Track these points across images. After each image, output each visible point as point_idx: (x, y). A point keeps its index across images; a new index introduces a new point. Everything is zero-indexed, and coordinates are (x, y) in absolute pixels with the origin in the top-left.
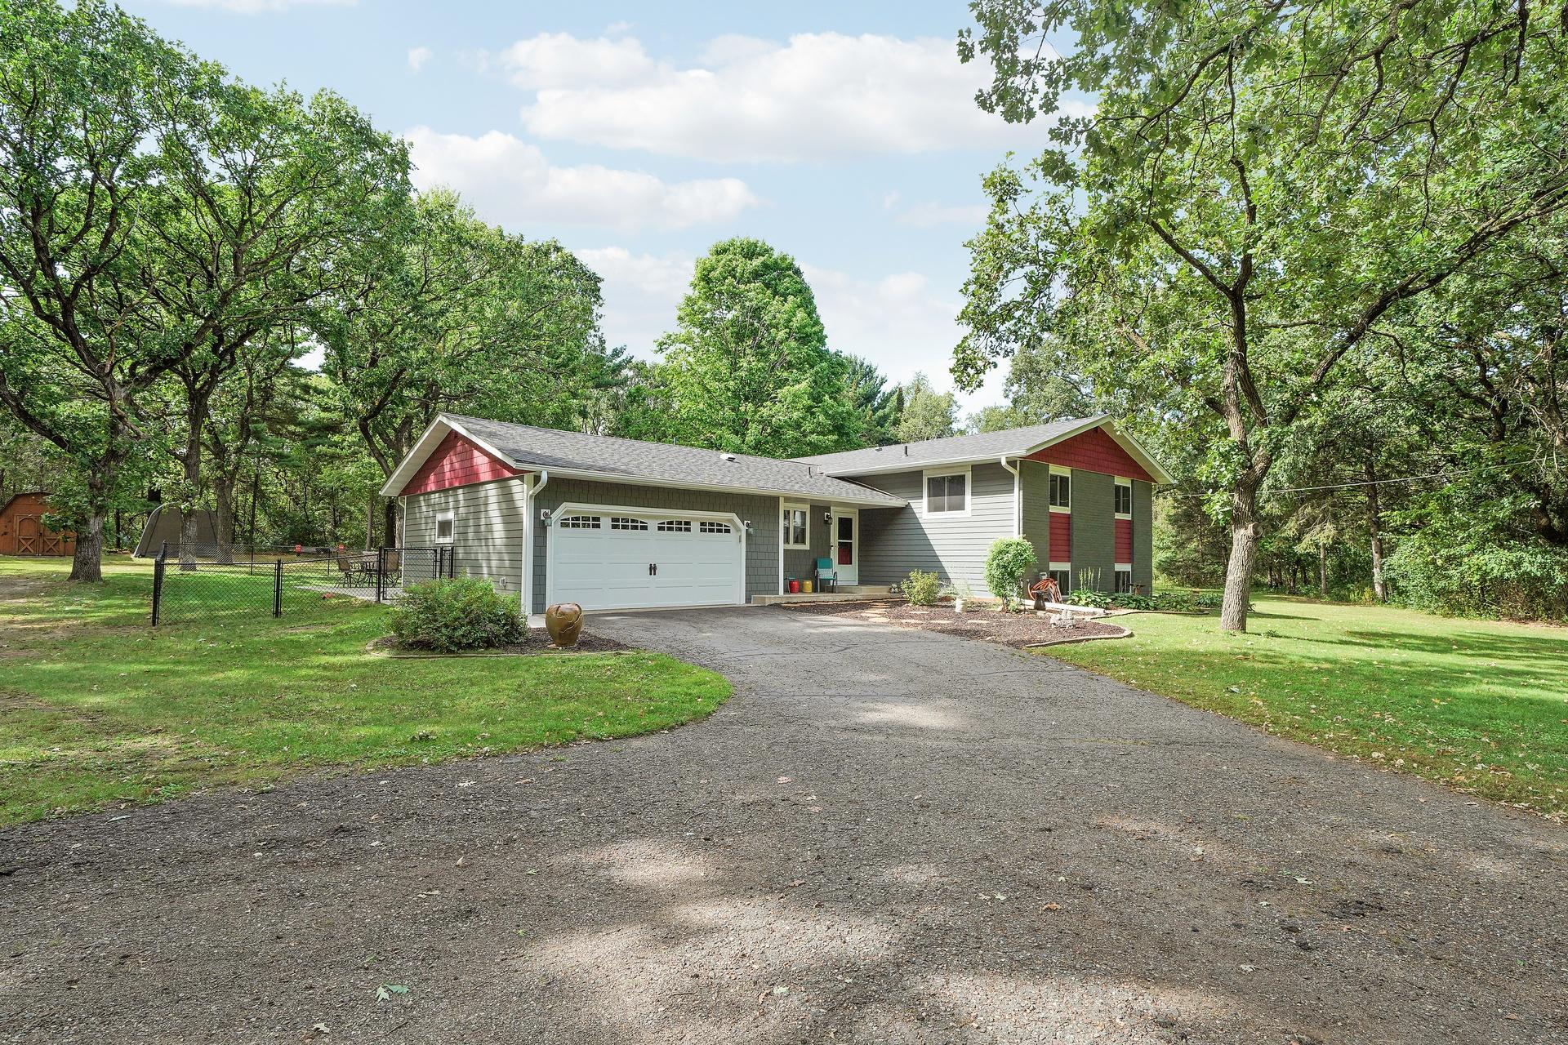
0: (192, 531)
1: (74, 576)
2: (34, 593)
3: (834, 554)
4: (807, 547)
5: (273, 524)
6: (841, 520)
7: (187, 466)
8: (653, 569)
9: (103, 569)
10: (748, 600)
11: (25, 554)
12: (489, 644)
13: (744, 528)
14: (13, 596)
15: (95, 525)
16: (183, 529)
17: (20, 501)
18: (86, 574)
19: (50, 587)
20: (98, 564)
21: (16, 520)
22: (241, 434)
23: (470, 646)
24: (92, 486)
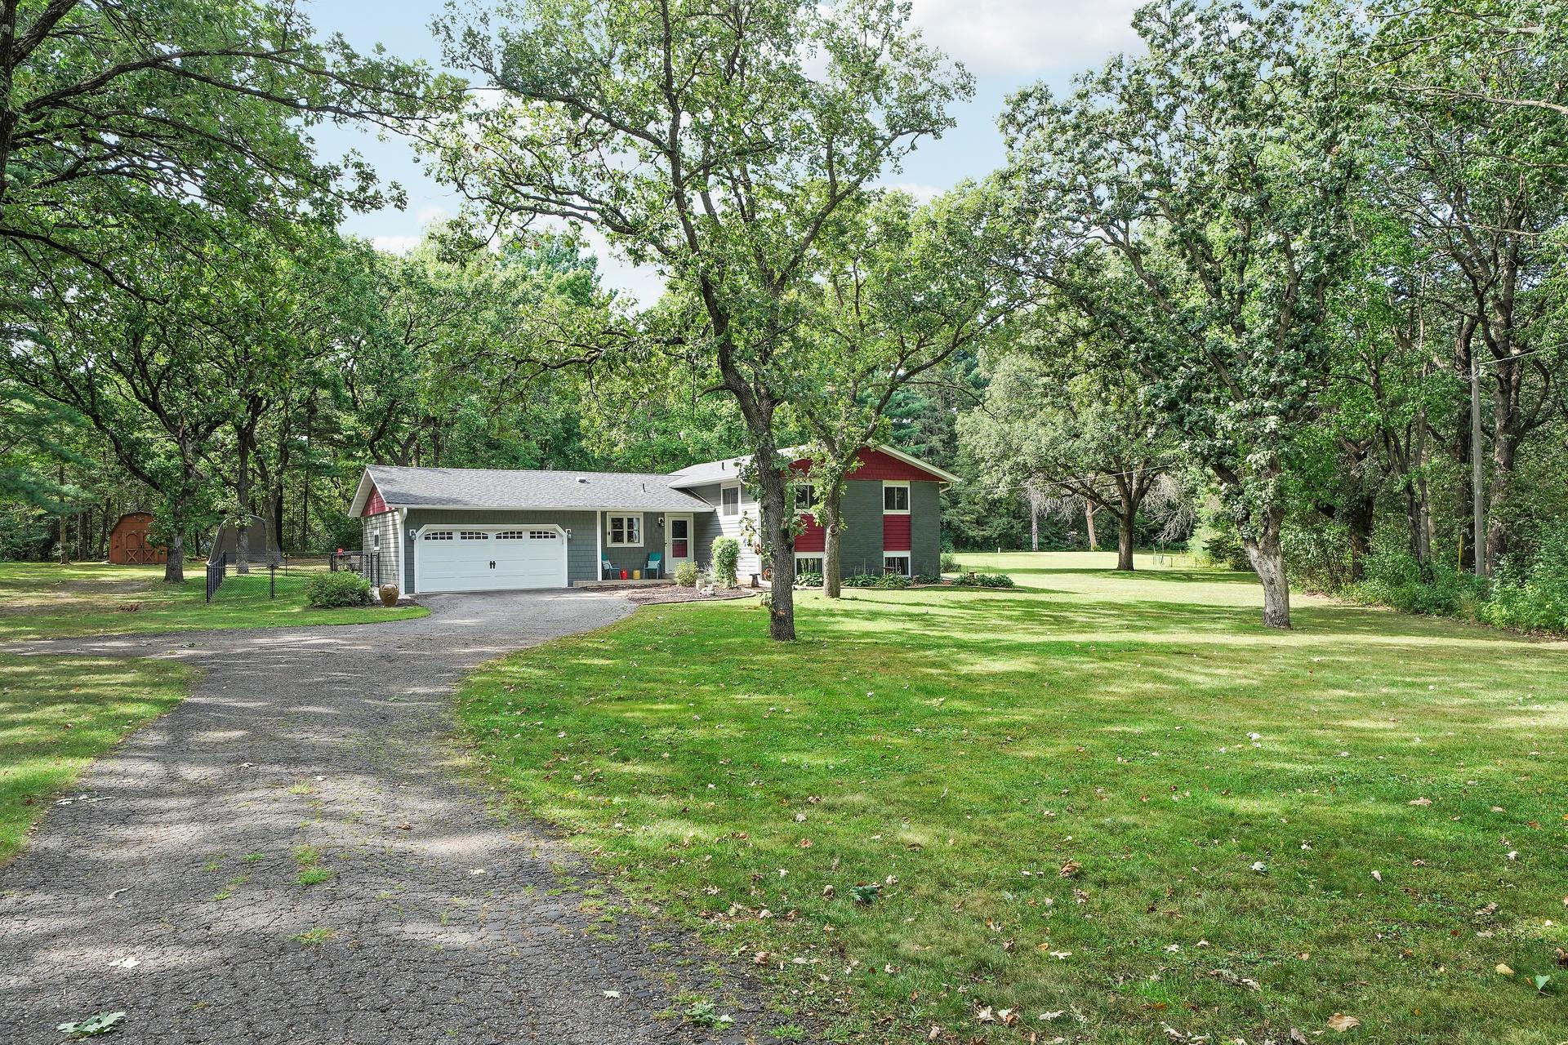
0: (245, 542)
1: (167, 578)
2: (145, 590)
3: (669, 550)
4: (641, 545)
5: (328, 527)
6: (675, 523)
7: (239, 491)
8: (492, 564)
9: (185, 574)
10: (570, 584)
11: (131, 563)
12: (349, 604)
13: (565, 534)
14: (134, 591)
15: (178, 542)
16: (238, 540)
17: (126, 520)
18: (174, 577)
19: (154, 585)
20: (181, 571)
21: (124, 536)
22: (281, 458)
23: (339, 605)
24: (175, 514)
